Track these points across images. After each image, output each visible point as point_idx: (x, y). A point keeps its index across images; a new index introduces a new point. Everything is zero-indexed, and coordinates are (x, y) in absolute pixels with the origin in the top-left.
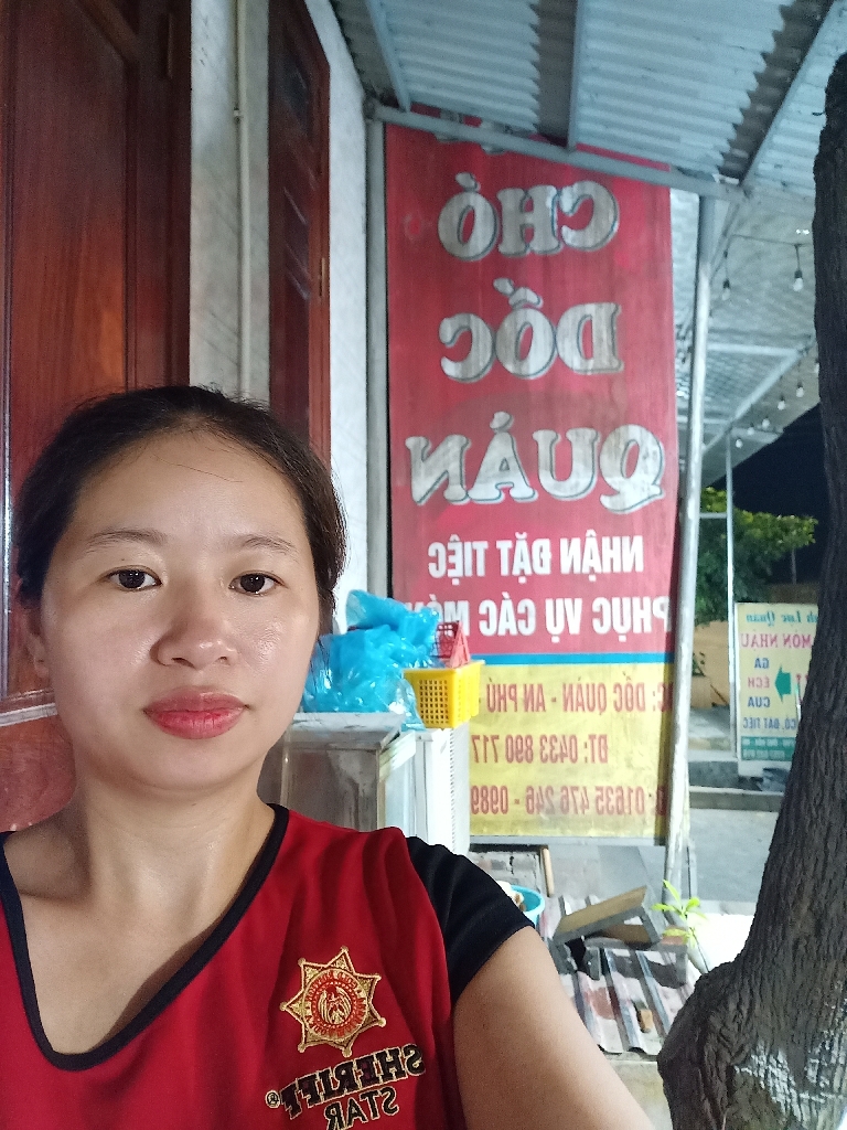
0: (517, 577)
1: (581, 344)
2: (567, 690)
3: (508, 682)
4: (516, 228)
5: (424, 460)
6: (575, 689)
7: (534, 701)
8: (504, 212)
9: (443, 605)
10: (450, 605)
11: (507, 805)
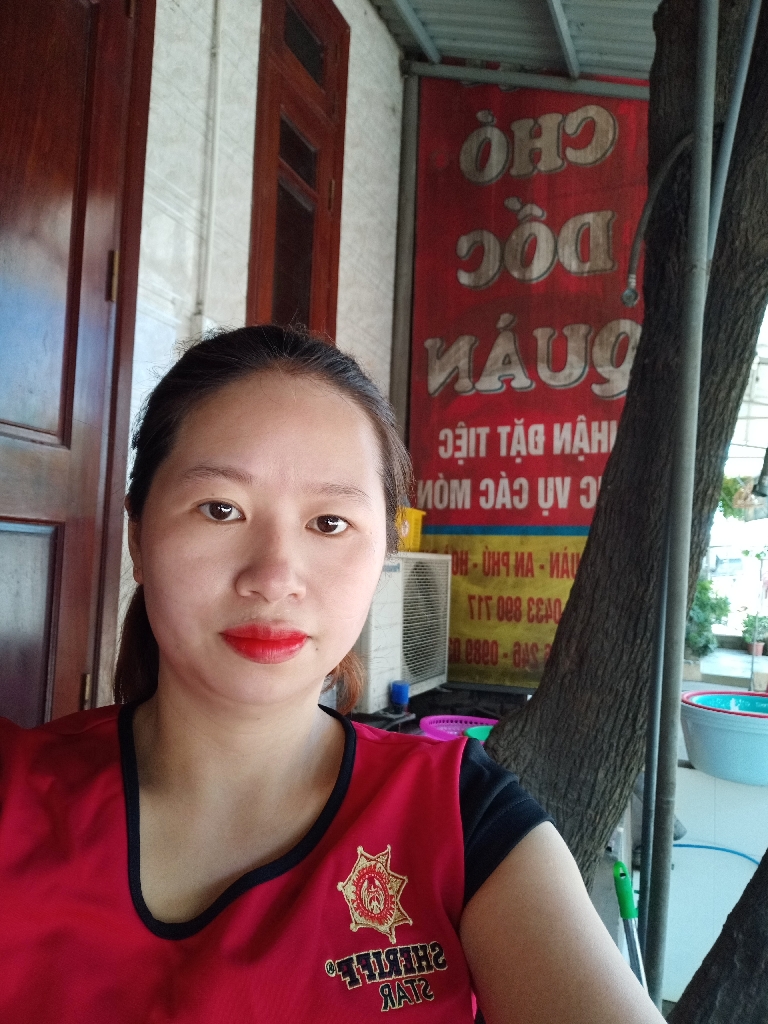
0: (514, 458)
1: (579, 249)
2: (554, 559)
3: (502, 550)
4: (527, 152)
5: (439, 358)
6: (561, 559)
7: (524, 567)
8: (516, 140)
9: (449, 484)
10: (455, 483)
11: (497, 658)
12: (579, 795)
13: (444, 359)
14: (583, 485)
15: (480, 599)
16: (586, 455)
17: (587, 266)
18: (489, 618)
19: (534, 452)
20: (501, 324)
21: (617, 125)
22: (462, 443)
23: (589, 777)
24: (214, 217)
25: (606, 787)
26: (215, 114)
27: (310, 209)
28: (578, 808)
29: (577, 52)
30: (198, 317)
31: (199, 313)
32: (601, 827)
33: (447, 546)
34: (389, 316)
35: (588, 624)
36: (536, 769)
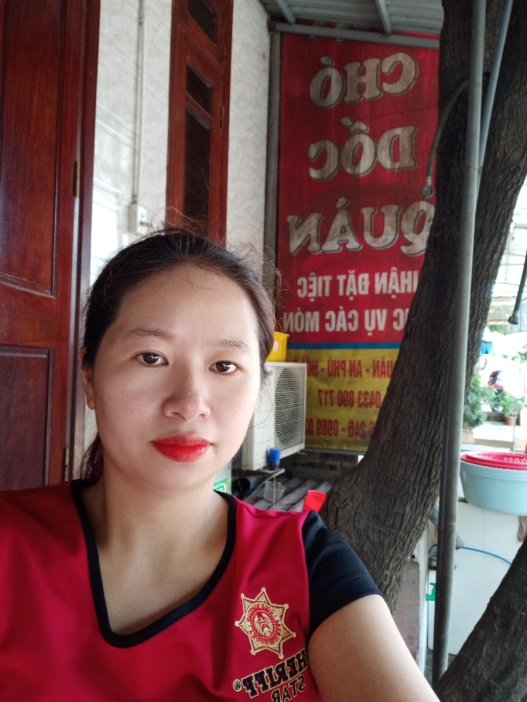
0: (348, 297)
1: (392, 151)
2: (376, 364)
3: (341, 360)
4: (355, 86)
5: (297, 229)
6: (380, 364)
7: (355, 370)
8: (349, 78)
9: (304, 314)
10: (308, 314)
11: (337, 430)
12: (394, 522)
13: (300, 230)
14: (395, 315)
15: (326, 393)
16: (397, 295)
17: (397, 165)
18: (332, 405)
19: (362, 292)
20: (339, 205)
21: (417, 67)
22: (313, 287)
23: (400, 511)
24: (143, 136)
25: (411, 516)
26: (142, 65)
27: (207, 127)
28: (393, 531)
29: (390, 16)
30: (134, 206)
31: (134, 202)
32: (408, 542)
33: (304, 357)
34: (262, 200)
35: (399, 411)
36: (365, 505)
